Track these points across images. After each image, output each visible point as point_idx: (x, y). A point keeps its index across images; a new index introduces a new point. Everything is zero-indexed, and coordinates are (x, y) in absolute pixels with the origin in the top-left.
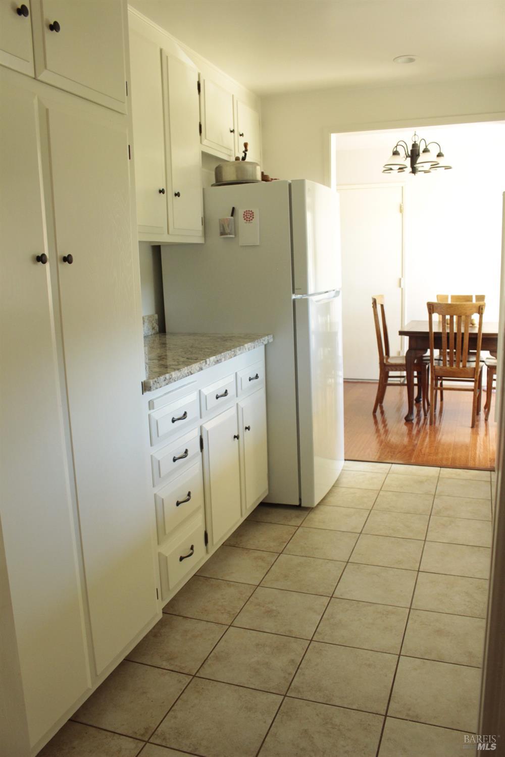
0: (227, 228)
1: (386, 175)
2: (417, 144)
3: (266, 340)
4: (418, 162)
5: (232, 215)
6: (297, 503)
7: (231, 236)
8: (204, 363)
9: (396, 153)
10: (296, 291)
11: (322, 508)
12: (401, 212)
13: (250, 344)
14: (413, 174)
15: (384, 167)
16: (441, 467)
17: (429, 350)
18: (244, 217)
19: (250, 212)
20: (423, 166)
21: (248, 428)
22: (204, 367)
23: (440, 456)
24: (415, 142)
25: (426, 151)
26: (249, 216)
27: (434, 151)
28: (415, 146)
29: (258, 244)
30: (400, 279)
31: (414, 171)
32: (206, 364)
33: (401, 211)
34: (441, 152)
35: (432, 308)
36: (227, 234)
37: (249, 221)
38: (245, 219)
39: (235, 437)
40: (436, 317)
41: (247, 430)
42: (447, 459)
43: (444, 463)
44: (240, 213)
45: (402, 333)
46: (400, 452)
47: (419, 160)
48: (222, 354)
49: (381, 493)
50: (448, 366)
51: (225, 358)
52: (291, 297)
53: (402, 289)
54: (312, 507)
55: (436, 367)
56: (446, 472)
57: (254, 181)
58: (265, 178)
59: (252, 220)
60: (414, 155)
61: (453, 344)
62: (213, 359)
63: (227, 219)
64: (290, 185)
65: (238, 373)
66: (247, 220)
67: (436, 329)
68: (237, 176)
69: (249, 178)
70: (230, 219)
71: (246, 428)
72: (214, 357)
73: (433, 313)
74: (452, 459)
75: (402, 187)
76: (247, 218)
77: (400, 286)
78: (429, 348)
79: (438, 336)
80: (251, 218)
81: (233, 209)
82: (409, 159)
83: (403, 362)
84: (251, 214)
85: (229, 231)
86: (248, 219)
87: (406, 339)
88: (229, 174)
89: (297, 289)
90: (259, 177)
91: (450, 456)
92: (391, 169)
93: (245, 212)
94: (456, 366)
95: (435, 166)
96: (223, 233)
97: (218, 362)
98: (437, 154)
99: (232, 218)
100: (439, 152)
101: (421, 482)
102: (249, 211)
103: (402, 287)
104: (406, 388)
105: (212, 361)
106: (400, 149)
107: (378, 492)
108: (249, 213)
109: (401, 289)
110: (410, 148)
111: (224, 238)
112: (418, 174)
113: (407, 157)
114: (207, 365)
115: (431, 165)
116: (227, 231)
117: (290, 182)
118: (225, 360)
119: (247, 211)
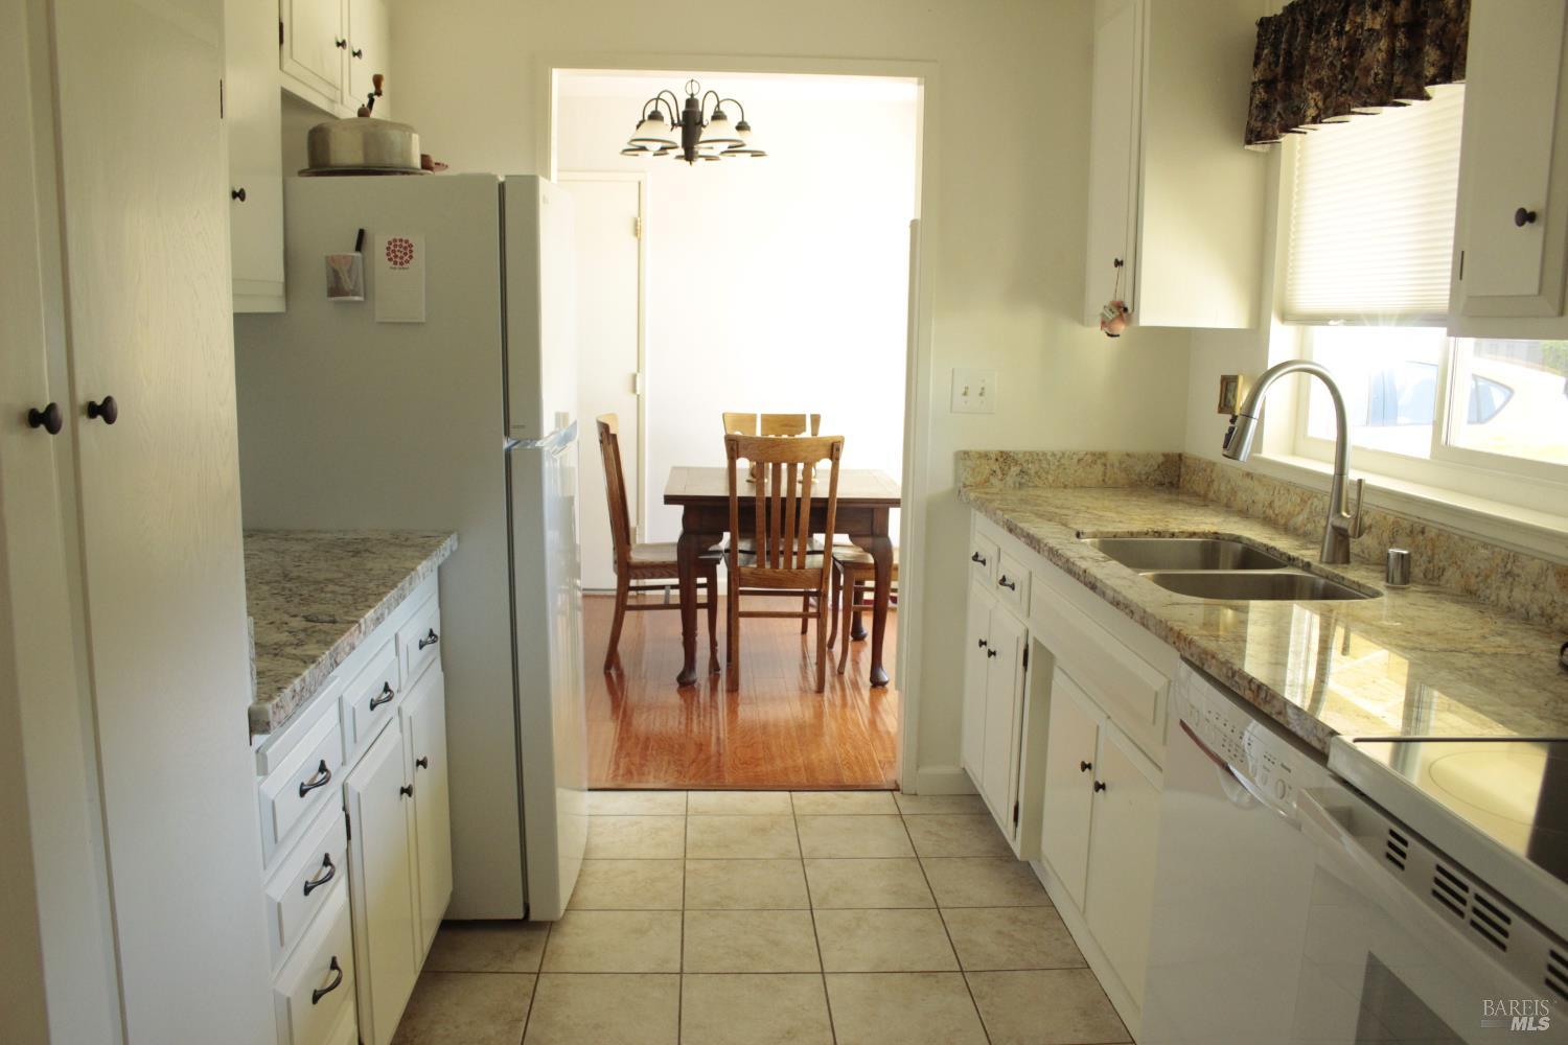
0: (348, 280)
1: (629, 159)
2: (697, 101)
3: (449, 549)
4: (702, 138)
5: (359, 247)
6: (520, 915)
7: (357, 298)
8: (357, 632)
9: (655, 116)
10: (512, 430)
11: (574, 917)
12: (636, 235)
13: (424, 563)
14: (688, 163)
15: (629, 143)
16: (790, 791)
17: (727, 536)
18: (388, 254)
19: (404, 245)
20: (711, 148)
21: (422, 763)
22: (357, 643)
23: (779, 764)
24: (692, 95)
25: (718, 116)
26: (400, 253)
27: (733, 118)
28: (691, 103)
29: (423, 320)
30: (635, 376)
31: (689, 155)
32: (360, 632)
33: (637, 231)
34: (745, 120)
35: (734, 447)
36: (347, 294)
37: (401, 264)
38: (390, 260)
39: (403, 791)
40: (743, 464)
41: (421, 767)
42: (797, 770)
43: (793, 779)
44: (378, 244)
45: (670, 500)
46: (693, 762)
47: (705, 134)
48: (385, 599)
49: (690, 866)
50: (768, 566)
51: (388, 608)
52: (502, 444)
53: (638, 396)
54: (555, 920)
55: (743, 570)
56: (804, 799)
57: (406, 171)
58: (426, 163)
59: (407, 262)
60: (690, 122)
61: (779, 521)
62: (370, 614)
63: (345, 257)
64: (502, 186)
65: (400, 634)
66: (396, 263)
67: (744, 489)
68: (366, 155)
69: (397, 161)
70: (353, 257)
71: (419, 763)
72: (372, 610)
73: (738, 457)
74: (806, 770)
75: (639, 183)
76: (396, 256)
77: (634, 391)
78: (727, 530)
79: (747, 505)
80: (406, 257)
81: (361, 233)
82: (679, 130)
83: (672, 557)
84: (405, 248)
85: (351, 287)
86: (398, 260)
87: (678, 510)
88: (346, 150)
89: (515, 427)
90: (417, 162)
91: (800, 761)
92: (643, 149)
93: (390, 243)
94: (785, 568)
95: (735, 149)
96: (336, 290)
97: (378, 620)
98: (736, 124)
99: (358, 254)
100: (740, 120)
101: (763, 830)
102: (401, 240)
103: (638, 393)
104: (678, 613)
105: (369, 623)
106: (663, 109)
107: (681, 863)
108: (401, 246)
109: (636, 396)
110: (682, 108)
111: (336, 303)
112: (700, 162)
113: (673, 124)
114: (362, 635)
115: (730, 147)
116: (348, 285)
117: (501, 179)
118: (389, 613)
119: (395, 240)
